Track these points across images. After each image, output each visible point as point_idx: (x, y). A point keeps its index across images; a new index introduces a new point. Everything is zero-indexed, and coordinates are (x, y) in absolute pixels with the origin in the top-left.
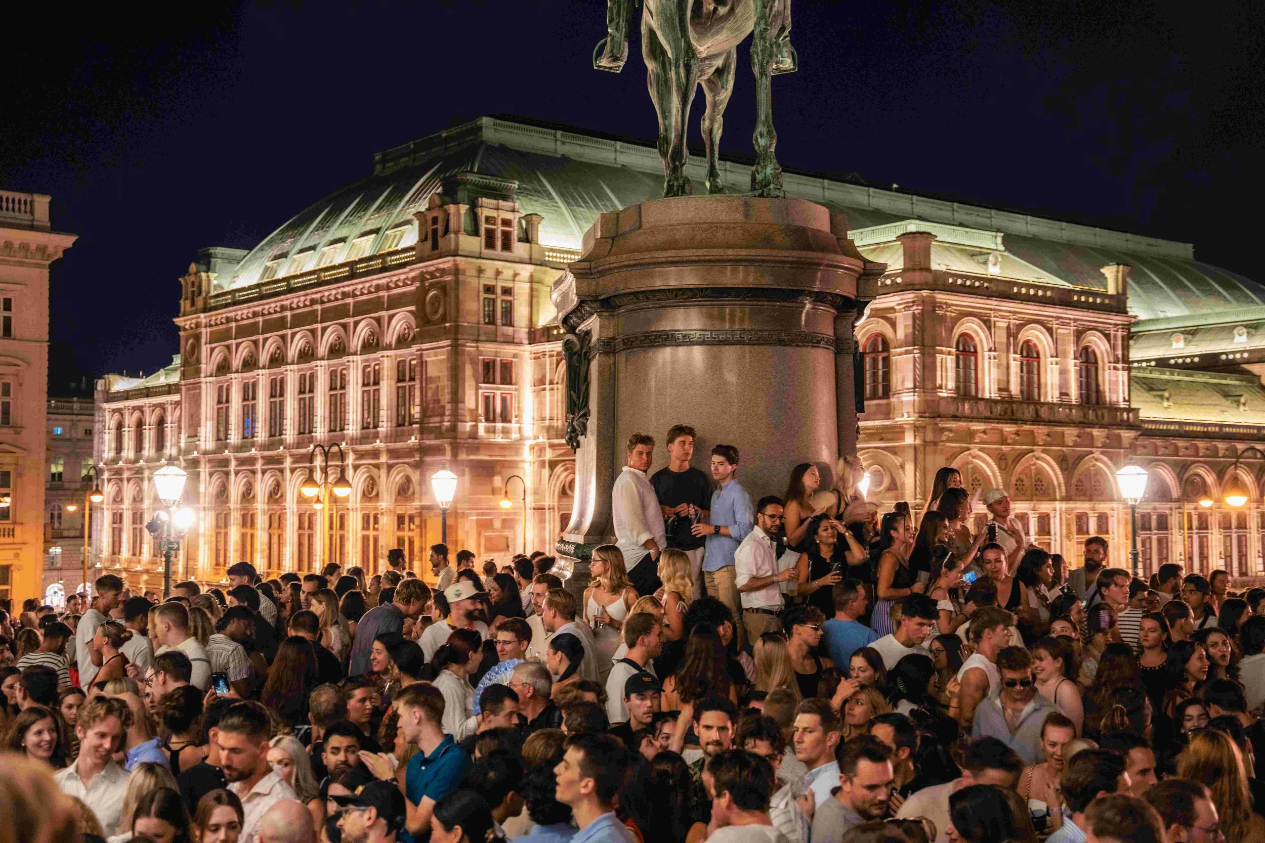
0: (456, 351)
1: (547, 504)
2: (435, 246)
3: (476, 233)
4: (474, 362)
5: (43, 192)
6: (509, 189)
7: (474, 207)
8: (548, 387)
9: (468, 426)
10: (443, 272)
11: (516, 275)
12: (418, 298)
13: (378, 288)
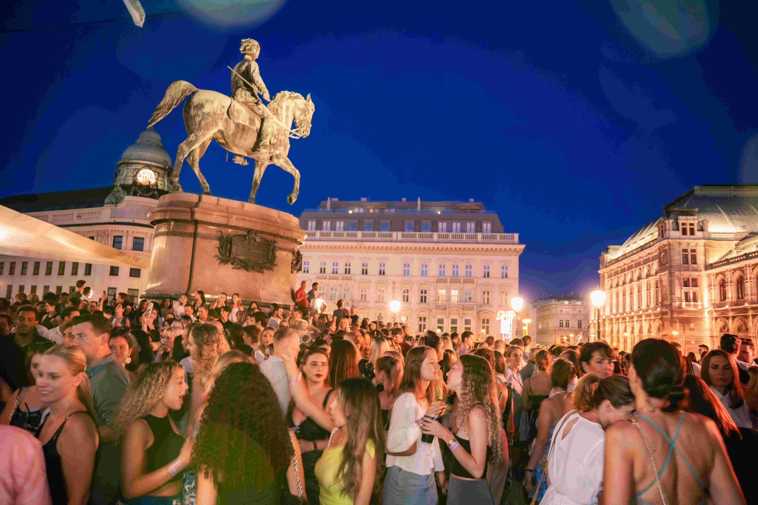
0: (671, 274)
1: (714, 335)
2: (663, 236)
3: (678, 230)
4: (679, 279)
5: (516, 232)
6: (693, 212)
7: (677, 219)
8: (713, 287)
9: (677, 304)
10: (665, 245)
11: (697, 244)
12: (658, 257)
13: (649, 254)
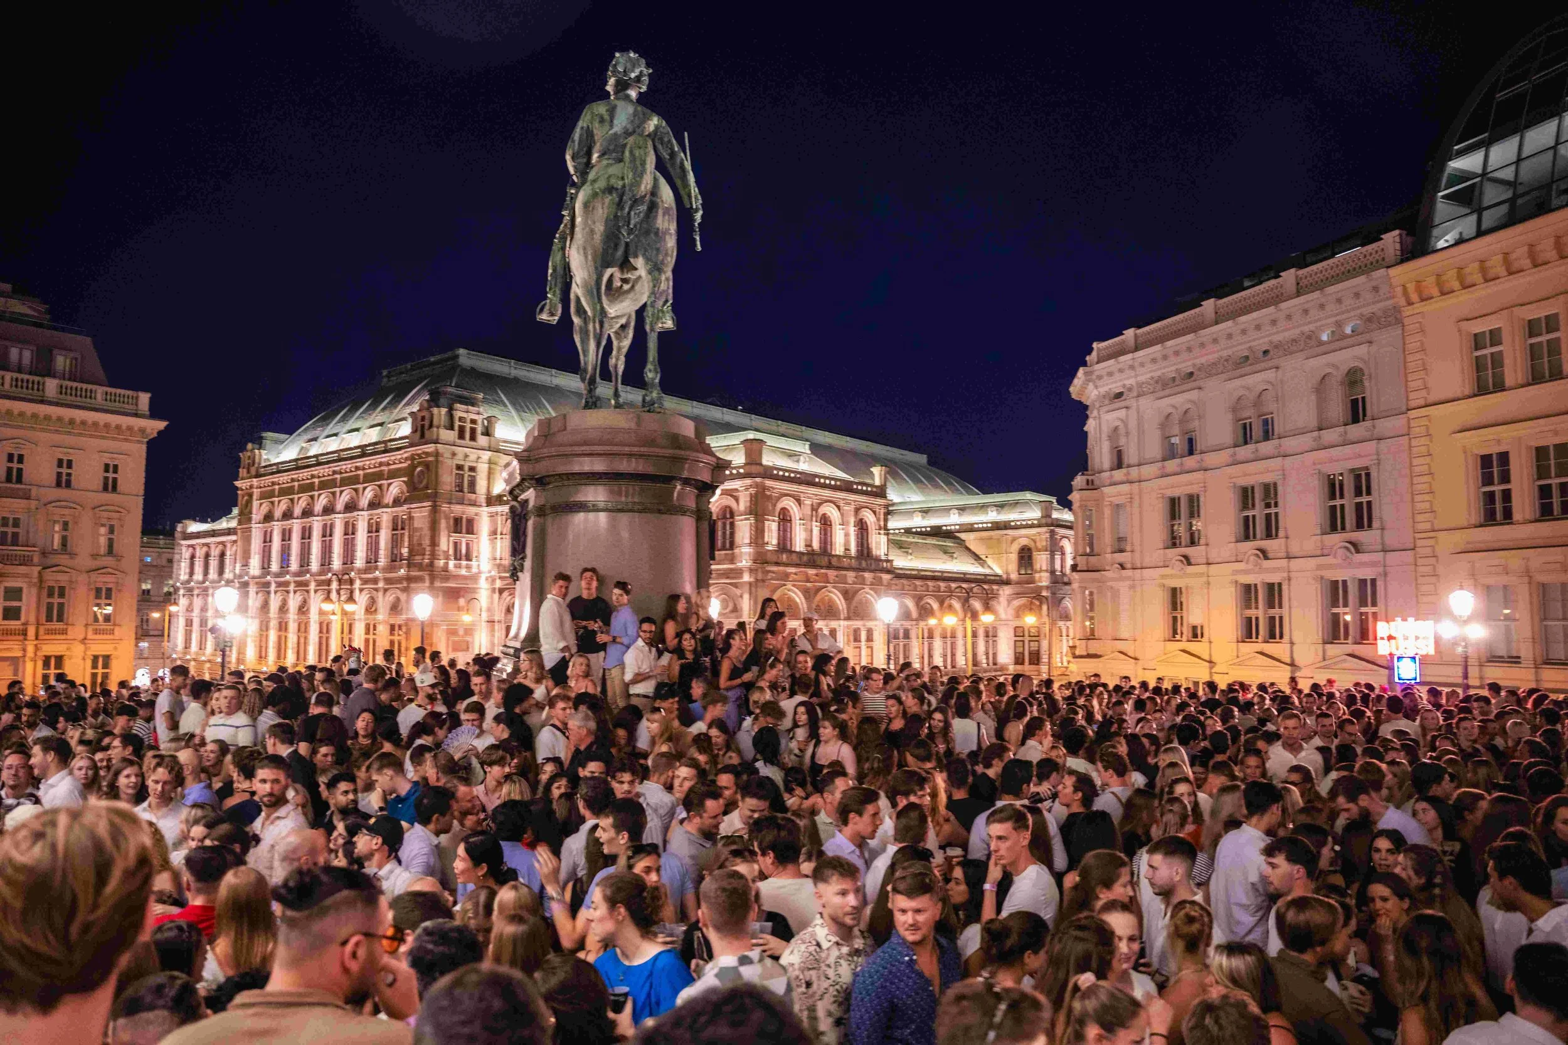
0: (435, 510)
1: (496, 618)
2: (422, 436)
3: (452, 428)
4: (447, 518)
5: (145, 390)
6: (475, 398)
7: (451, 409)
8: (499, 536)
9: (442, 563)
10: (427, 454)
11: (479, 458)
12: (409, 472)
13: (381, 464)
